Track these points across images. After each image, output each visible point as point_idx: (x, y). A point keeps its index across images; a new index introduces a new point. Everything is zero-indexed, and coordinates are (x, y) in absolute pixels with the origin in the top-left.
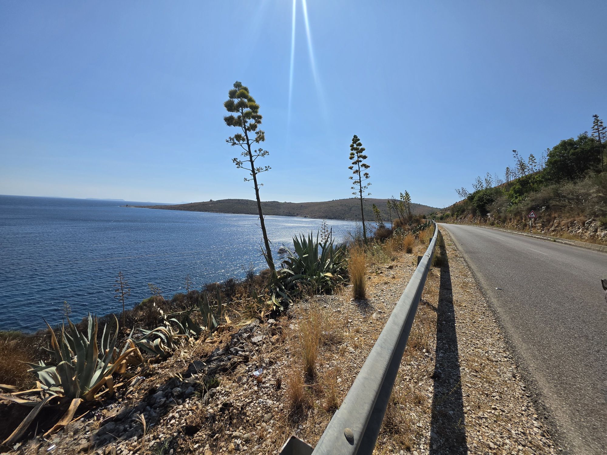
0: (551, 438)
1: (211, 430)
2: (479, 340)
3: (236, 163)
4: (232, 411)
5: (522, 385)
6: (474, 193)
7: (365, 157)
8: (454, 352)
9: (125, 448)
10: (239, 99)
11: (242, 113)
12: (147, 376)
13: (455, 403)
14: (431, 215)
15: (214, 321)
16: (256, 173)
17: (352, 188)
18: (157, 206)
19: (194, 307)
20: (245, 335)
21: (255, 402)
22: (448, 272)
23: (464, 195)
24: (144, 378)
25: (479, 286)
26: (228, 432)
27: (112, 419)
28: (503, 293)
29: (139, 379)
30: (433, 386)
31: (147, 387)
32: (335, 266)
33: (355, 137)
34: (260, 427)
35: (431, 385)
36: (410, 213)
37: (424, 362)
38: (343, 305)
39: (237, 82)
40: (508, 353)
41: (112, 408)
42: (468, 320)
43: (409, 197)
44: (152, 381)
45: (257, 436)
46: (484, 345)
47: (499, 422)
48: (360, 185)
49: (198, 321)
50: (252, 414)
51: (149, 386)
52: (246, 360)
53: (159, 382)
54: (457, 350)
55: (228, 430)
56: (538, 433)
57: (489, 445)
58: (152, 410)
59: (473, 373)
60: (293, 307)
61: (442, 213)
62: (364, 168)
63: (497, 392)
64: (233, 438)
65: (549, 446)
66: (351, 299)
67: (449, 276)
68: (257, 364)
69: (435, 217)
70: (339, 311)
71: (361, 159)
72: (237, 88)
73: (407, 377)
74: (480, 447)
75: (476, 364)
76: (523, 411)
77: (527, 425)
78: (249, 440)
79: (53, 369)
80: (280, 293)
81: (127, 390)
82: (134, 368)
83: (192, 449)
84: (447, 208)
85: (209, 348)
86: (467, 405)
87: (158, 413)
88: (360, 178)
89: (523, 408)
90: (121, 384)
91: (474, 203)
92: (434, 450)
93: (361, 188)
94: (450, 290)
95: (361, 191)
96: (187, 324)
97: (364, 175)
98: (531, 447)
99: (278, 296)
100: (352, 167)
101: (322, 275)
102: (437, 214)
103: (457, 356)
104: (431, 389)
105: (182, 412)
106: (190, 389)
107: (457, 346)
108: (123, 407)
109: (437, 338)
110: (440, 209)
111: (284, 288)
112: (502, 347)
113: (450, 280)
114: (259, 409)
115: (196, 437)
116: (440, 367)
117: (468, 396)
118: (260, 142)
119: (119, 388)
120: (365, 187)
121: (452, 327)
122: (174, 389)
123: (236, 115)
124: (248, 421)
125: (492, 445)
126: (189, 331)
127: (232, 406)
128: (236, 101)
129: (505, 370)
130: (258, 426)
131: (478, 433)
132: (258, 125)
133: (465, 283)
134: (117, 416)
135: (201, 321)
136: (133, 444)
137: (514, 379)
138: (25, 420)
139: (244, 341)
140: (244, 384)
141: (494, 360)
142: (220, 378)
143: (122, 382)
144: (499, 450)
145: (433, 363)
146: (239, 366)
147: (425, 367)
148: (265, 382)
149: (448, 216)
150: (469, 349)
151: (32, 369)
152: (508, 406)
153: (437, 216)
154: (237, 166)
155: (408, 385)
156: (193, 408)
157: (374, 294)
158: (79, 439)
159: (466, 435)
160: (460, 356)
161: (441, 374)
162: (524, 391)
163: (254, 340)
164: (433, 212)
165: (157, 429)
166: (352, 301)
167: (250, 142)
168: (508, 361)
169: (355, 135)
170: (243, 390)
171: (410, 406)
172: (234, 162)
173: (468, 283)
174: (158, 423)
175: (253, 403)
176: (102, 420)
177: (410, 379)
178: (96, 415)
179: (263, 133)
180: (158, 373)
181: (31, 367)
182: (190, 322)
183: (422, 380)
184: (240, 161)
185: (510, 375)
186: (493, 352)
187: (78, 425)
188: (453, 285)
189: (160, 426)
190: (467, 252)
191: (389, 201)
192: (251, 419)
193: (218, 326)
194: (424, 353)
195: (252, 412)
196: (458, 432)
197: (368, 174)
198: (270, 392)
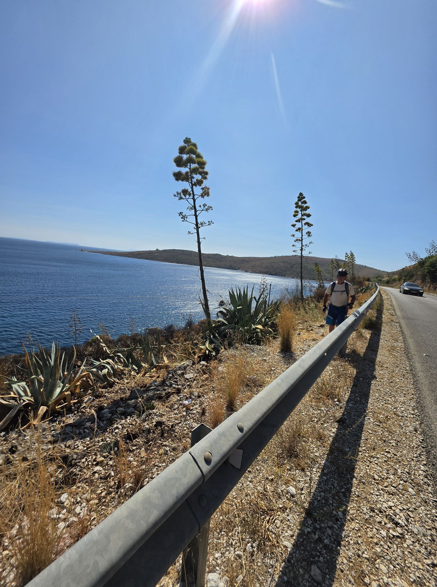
0: (433, 480)
1: (146, 438)
2: (391, 398)
3: (182, 217)
4: (164, 428)
5: (420, 437)
6: (426, 258)
7: (309, 216)
8: (363, 404)
9: (81, 445)
10: (188, 155)
11: (190, 169)
12: (97, 397)
13: (353, 443)
14: (377, 278)
15: (153, 359)
16: (200, 227)
17: (293, 246)
18: (108, 252)
19: (137, 346)
20: (179, 372)
21: (182, 423)
22: (379, 335)
23: (414, 260)
24: (95, 398)
25: (407, 351)
26: (160, 442)
27: (70, 425)
28: (430, 359)
29: (90, 399)
30: (336, 428)
31: (97, 405)
32: (267, 319)
33: (301, 194)
34: (185, 441)
35: (335, 427)
36: (353, 274)
37: (333, 409)
38: (269, 355)
39: (186, 138)
40: (416, 411)
41: (70, 417)
42: (386, 380)
43: (354, 258)
44: (101, 401)
45: (182, 447)
46: (396, 402)
47: (389, 462)
48: (302, 244)
49: (139, 358)
50: (179, 431)
51: (98, 404)
52: (178, 391)
53: (106, 403)
54: (368, 403)
55: (160, 440)
56: (423, 475)
57: (374, 476)
58: (101, 422)
59: (377, 423)
60: (224, 352)
61: (389, 277)
62: (307, 226)
63: (395, 440)
64: (163, 446)
65: (429, 485)
66: (278, 351)
67: (379, 339)
68: (187, 396)
69: (380, 280)
70: (265, 360)
71: (305, 217)
72: (186, 144)
73: (315, 419)
74: (365, 477)
75: (382, 416)
76: (414, 457)
77: (414, 468)
78: (176, 449)
79: (24, 384)
80: (214, 340)
81: (81, 405)
82: (86, 390)
83: (131, 450)
84: (395, 272)
85: (147, 380)
86: (363, 446)
87: (105, 425)
88: (302, 236)
89: (415, 455)
90: (76, 401)
91: (425, 269)
92: (325, 473)
93: (302, 246)
94: (375, 351)
95: (302, 250)
96: (130, 359)
97: (307, 233)
98: (411, 483)
99: (211, 342)
100: (295, 225)
101: (253, 327)
102: (384, 278)
103: (365, 408)
104: (334, 430)
105: (124, 425)
106: (131, 409)
107: (368, 400)
108: (78, 418)
109: (351, 391)
110: (387, 272)
111: (217, 335)
112: (413, 405)
113: (379, 343)
114: (185, 428)
115: (135, 442)
116: (347, 415)
117: (367, 440)
118: (205, 197)
119: (74, 403)
120: (306, 245)
121: (368, 383)
122: (118, 409)
123: (184, 170)
124: (176, 436)
125: (376, 477)
126: (132, 366)
127: (164, 424)
128: (185, 157)
129: (409, 424)
130: (184, 440)
131: (367, 467)
132: (204, 181)
133: (393, 347)
134: (74, 423)
135: (142, 359)
136: (86, 443)
137: (414, 432)
138: (7, 416)
139: (178, 377)
140: (175, 409)
141: (400, 415)
142: (155, 403)
143: (77, 399)
144: (382, 481)
145: (342, 411)
146: (172, 396)
147: (334, 413)
148: (192, 410)
149: (394, 280)
150: (379, 404)
151: (8, 382)
152: (401, 452)
153: (383, 279)
154: (182, 219)
155: (315, 425)
156: (133, 423)
157: (300, 348)
158: (46, 435)
159: (356, 467)
160: (368, 408)
161: (346, 419)
162: (421, 442)
163: (187, 376)
164: (379, 275)
165: (105, 435)
166: (278, 352)
167: (196, 197)
168: (414, 418)
169: (301, 193)
170: (174, 414)
171: (312, 440)
172: (179, 215)
173: (396, 347)
174: (105, 431)
175: (181, 424)
176: (62, 424)
177: (317, 421)
178: (58, 421)
179: (208, 189)
180: (105, 396)
181: (6, 380)
182: (133, 358)
183: (328, 422)
184: (185, 215)
185: (411, 428)
186: (401, 409)
187: (46, 425)
188: (380, 347)
189: (107, 433)
190: (404, 318)
191: (332, 261)
192: (178, 435)
193: (157, 364)
194: (335, 402)
195: (180, 430)
196: (349, 464)
197: (310, 233)
198: (196, 417)
